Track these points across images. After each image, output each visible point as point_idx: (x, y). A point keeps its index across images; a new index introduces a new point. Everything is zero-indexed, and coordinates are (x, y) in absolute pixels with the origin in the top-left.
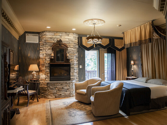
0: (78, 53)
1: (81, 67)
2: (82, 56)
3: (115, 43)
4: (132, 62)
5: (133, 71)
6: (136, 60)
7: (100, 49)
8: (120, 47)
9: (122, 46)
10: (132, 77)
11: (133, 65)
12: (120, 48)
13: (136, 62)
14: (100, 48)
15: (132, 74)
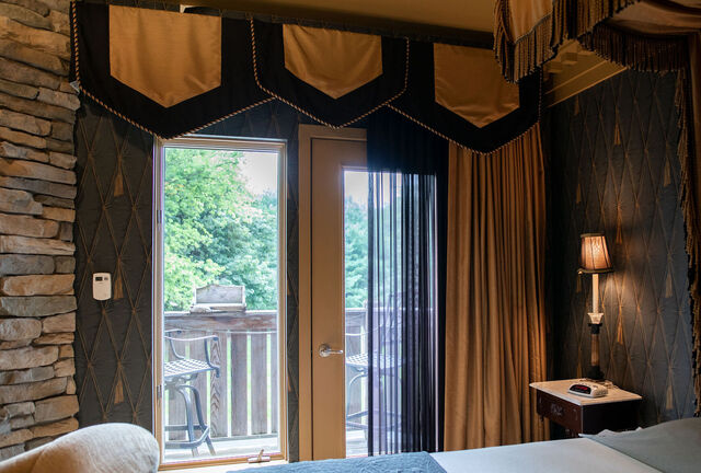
0: (71, 161)
1: (102, 289)
2: (118, 190)
3: (437, 78)
4: (594, 250)
5: (596, 328)
6: (629, 231)
7: (305, 131)
8: (482, 115)
9: (500, 109)
10: (594, 387)
11: (604, 274)
12: (480, 124)
13: (633, 250)
14: (307, 121)
15: (594, 359)
